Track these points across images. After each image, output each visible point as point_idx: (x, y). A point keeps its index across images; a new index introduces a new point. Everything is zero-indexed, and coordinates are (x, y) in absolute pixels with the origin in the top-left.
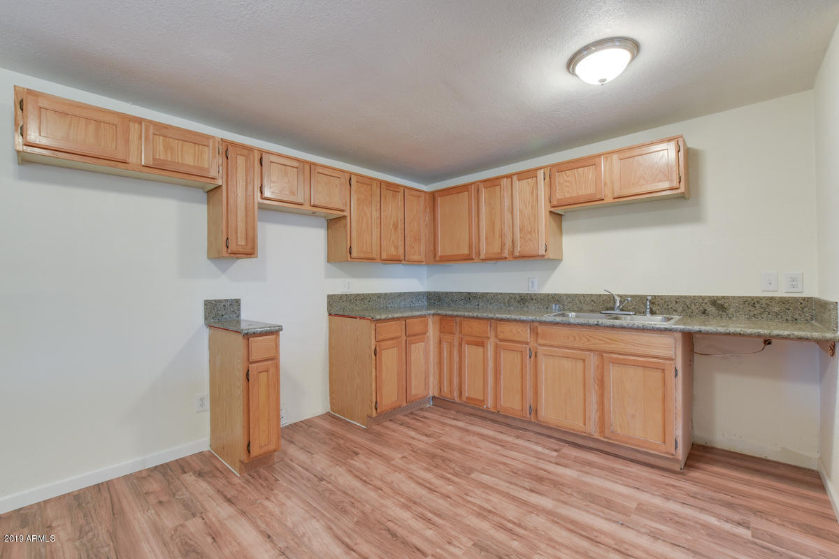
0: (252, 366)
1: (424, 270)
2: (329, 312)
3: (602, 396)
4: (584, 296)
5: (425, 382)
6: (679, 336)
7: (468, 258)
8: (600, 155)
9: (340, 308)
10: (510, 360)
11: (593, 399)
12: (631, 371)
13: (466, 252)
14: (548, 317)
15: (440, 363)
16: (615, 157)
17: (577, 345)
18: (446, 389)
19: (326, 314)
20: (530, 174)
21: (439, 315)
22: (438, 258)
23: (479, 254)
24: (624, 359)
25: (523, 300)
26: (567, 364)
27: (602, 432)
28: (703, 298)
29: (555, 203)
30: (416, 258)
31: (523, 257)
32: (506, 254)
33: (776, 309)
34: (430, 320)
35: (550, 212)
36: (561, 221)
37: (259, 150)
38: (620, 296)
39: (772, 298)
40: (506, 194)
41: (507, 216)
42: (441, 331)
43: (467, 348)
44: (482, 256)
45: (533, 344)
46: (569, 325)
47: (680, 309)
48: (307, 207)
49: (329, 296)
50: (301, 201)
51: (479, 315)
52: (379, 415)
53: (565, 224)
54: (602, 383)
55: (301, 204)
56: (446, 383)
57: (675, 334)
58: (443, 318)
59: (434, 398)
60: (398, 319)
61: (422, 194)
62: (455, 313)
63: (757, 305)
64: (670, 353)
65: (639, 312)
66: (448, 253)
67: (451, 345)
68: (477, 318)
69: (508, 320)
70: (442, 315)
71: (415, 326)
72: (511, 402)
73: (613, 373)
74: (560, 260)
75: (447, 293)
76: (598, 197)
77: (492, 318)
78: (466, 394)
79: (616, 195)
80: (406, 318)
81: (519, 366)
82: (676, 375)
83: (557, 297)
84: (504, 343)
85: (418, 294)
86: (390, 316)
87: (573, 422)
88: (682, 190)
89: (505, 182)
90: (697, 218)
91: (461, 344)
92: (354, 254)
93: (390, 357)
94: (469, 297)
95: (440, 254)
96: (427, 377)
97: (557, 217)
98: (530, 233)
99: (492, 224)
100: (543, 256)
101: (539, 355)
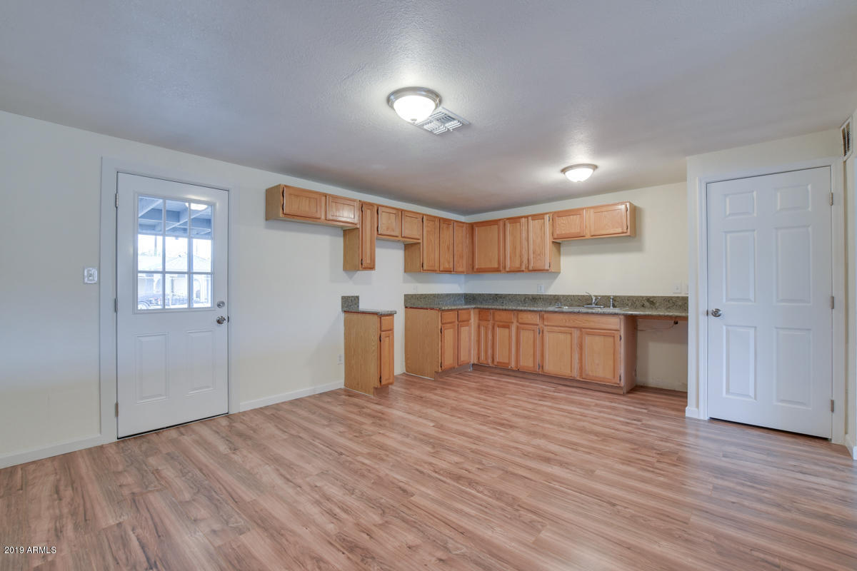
0: (383, 333)
1: (462, 278)
2: (405, 305)
3: (581, 355)
4: (574, 296)
5: (469, 354)
6: (622, 317)
7: (497, 270)
8: (583, 209)
9: (413, 303)
10: (526, 336)
11: (576, 357)
12: (597, 339)
13: (496, 266)
14: (551, 309)
15: (479, 341)
16: (592, 210)
17: (567, 325)
18: (483, 358)
19: (403, 307)
20: (539, 217)
21: (478, 308)
22: (475, 270)
23: (505, 268)
24: (593, 332)
25: (534, 299)
26: (562, 336)
27: (581, 376)
28: (643, 297)
29: (555, 236)
30: (460, 269)
31: (535, 270)
32: (523, 268)
33: (680, 304)
34: (472, 312)
35: (553, 242)
36: (560, 247)
37: (377, 205)
38: (596, 296)
39: (678, 297)
40: (524, 229)
41: (525, 243)
42: (480, 320)
43: (498, 330)
44: (507, 269)
45: (541, 325)
46: (563, 312)
47: (630, 304)
48: (400, 238)
49: (405, 295)
50: (397, 235)
51: (507, 308)
52: (443, 371)
53: (562, 249)
54: (581, 347)
55: (397, 237)
56: (483, 354)
57: (620, 316)
58: (481, 310)
59: (473, 365)
60: (454, 310)
61: (465, 225)
62: (490, 307)
63: (671, 302)
64: (618, 327)
65: (606, 306)
66: (483, 266)
67: (486, 328)
68: (505, 310)
69: (525, 311)
70: (480, 308)
71: (463, 315)
72: (527, 362)
73: (588, 339)
74: (559, 273)
75: (480, 294)
76: (582, 235)
77: (515, 310)
78: (497, 359)
79: (592, 234)
80: (458, 310)
81: (532, 340)
82: (621, 339)
83: (556, 297)
84: (522, 326)
85: (459, 295)
86: (450, 308)
87: (566, 371)
88: (628, 234)
89: (523, 220)
90: (640, 249)
91: (493, 328)
92: (425, 268)
93: (449, 334)
94: (496, 297)
95: (477, 267)
96: (470, 351)
97: (557, 244)
98: (539, 255)
99: (514, 248)
100: (548, 270)
101: (545, 332)
